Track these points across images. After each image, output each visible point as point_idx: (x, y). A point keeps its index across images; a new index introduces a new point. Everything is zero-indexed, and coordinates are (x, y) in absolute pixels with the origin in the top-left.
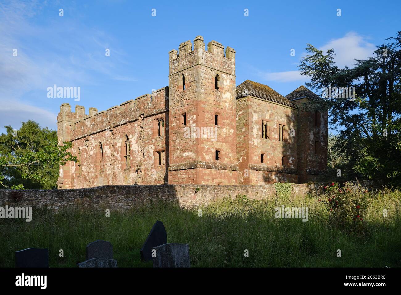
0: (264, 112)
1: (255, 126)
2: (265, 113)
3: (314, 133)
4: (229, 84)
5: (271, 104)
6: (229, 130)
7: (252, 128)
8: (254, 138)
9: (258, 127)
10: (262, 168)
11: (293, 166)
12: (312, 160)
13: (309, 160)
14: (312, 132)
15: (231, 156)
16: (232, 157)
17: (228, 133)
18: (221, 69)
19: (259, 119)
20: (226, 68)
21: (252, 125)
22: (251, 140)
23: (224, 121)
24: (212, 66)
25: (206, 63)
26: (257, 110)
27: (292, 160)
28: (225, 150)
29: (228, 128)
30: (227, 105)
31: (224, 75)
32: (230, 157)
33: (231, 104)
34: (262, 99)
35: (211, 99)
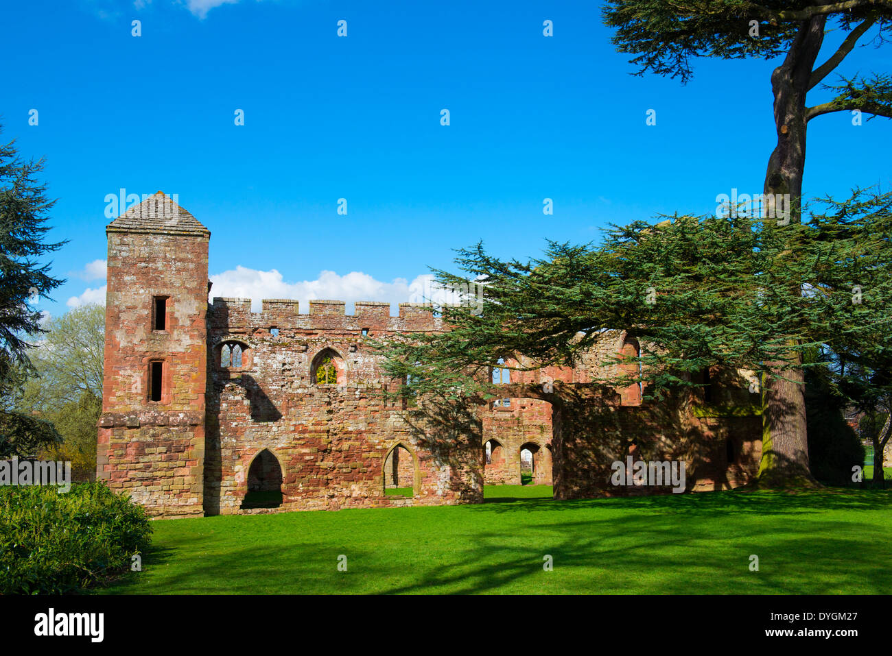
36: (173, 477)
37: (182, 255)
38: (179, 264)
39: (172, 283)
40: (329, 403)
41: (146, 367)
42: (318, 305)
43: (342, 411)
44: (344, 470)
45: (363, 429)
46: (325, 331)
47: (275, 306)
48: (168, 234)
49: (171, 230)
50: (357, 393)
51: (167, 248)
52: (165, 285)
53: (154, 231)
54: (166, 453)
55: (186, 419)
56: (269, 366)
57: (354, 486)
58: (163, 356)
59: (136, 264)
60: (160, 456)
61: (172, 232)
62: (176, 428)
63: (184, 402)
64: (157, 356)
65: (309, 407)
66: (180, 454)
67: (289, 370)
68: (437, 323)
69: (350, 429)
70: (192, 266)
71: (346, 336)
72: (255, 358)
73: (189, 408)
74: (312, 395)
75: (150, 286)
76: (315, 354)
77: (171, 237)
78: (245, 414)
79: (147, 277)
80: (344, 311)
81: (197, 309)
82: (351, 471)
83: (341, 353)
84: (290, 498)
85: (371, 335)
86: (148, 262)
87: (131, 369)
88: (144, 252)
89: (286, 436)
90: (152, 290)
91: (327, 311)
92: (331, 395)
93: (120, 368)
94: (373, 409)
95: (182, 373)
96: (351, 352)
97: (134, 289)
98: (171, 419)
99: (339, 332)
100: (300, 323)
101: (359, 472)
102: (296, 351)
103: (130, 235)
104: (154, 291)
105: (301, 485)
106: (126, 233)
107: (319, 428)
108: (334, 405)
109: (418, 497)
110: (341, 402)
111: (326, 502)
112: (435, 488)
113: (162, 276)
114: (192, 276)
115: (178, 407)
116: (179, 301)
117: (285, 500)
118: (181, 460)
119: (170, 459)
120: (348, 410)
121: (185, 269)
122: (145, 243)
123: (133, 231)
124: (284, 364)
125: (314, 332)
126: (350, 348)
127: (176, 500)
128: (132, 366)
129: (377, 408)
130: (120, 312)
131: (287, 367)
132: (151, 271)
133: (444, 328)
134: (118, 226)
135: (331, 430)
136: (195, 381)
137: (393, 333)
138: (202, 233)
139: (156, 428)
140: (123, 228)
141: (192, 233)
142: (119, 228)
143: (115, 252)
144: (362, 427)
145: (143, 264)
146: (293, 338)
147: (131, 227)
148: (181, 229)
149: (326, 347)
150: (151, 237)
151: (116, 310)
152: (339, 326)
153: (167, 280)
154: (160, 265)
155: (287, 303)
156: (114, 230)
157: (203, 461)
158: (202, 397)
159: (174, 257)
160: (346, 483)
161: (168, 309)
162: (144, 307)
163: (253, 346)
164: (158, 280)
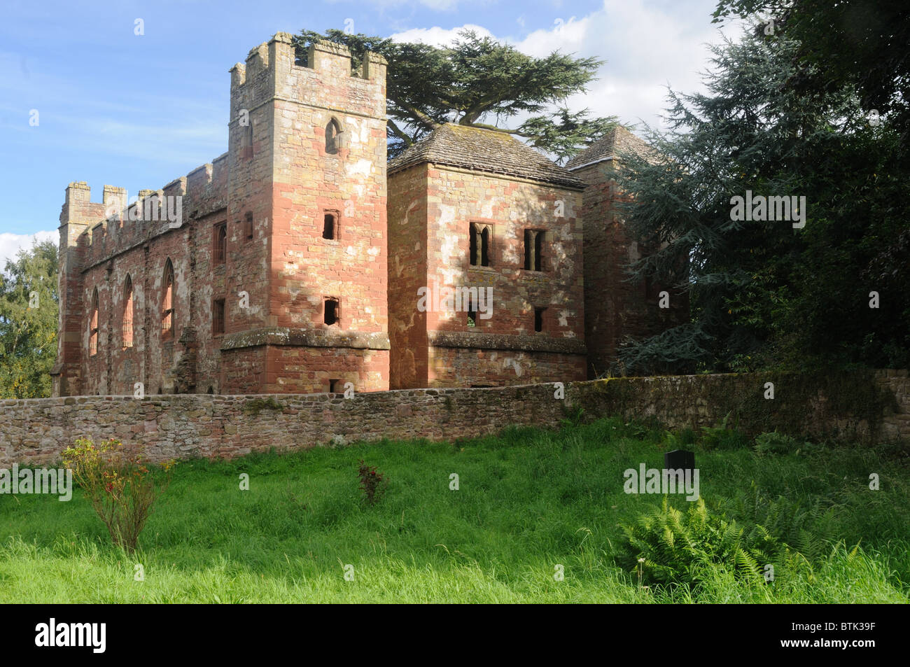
0: (476, 202)
1: (446, 237)
2: (480, 202)
3: (640, 246)
4: (365, 140)
5: (496, 182)
6: (365, 249)
7: (438, 242)
8: (445, 267)
9: (456, 238)
10: (468, 340)
11: (571, 332)
12: (634, 316)
13: (628, 316)
14: (636, 243)
15: (370, 312)
16: (373, 316)
17: (361, 257)
18: (342, 106)
19: (458, 218)
20: (358, 102)
21: (438, 235)
22: (434, 272)
23: (350, 228)
24: (314, 101)
25: (295, 95)
26: (454, 197)
27: (567, 319)
28: (352, 299)
29: (362, 243)
30: (360, 190)
31: (350, 120)
32: (367, 316)
33: (371, 187)
34: (467, 171)
35: (312, 178)
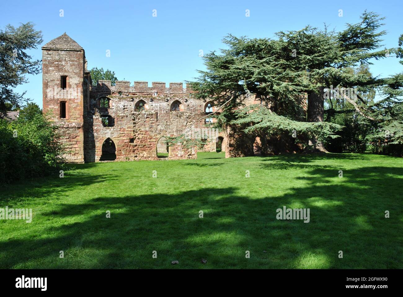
36: (72, 148)
37: (72, 59)
38: (71, 62)
39: (68, 71)
40: (134, 120)
41: (59, 105)
42: (137, 83)
43: (139, 123)
44: (140, 146)
45: (148, 130)
46: (140, 93)
47: (120, 83)
48: (67, 50)
49: (68, 49)
50: (145, 115)
51: (66, 56)
52: (65, 71)
53: (61, 49)
54: (68, 139)
55: (75, 125)
56: (119, 107)
57: (144, 153)
58: (65, 100)
59: (54, 63)
60: (66, 140)
61: (68, 50)
62: (72, 129)
63: (75, 118)
64: (63, 100)
65: (126, 121)
66: (74, 139)
67: (126, 108)
68: (184, 90)
69: (143, 130)
70: (76, 63)
71: (148, 95)
72: (113, 104)
73: (77, 121)
74: (127, 116)
75: (59, 71)
76: (136, 102)
77: (68, 52)
78: (100, 124)
79: (59, 68)
80: (147, 85)
81: (79, 81)
82: (143, 147)
83: (146, 102)
84: (119, 157)
85: (159, 95)
86: (59, 62)
87: (53, 105)
88: (57, 58)
89: (117, 133)
90: (61, 73)
91: (141, 85)
92: (135, 116)
93: (49, 105)
94: (152, 122)
95: (74, 107)
96: (150, 101)
97: (53, 73)
98: (70, 125)
99: (146, 94)
100: (130, 90)
101: (147, 147)
102: (129, 101)
103: (51, 51)
104: (62, 74)
105: (123, 152)
106: (49, 50)
107: (130, 129)
108: (137, 120)
109: (171, 157)
110: (139, 119)
111: (134, 159)
112: (177, 153)
113: (64, 67)
114: (76, 67)
115: (72, 121)
116: (71, 78)
117: (117, 158)
118: (75, 141)
119: (70, 141)
120: (141, 122)
121: (74, 65)
122: (57, 54)
123: (52, 49)
124: (124, 106)
125: (136, 93)
126: (150, 100)
127: (73, 157)
128: (54, 104)
129: (153, 122)
130: (48, 82)
131: (125, 107)
132: (60, 65)
133: (187, 92)
134: (46, 47)
135: (135, 131)
136: (79, 110)
137: (167, 94)
138: (80, 50)
139: (64, 129)
140: (48, 48)
141: (76, 50)
142: (47, 48)
143: (45, 58)
144: (147, 129)
145: (57, 63)
146: (128, 96)
147: (51, 47)
148: (72, 48)
149: (140, 99)
150: (60, 52)
151: (46, 81)
152: (145, 91)
153: (66, 69)
154: (63, 63)
155: (125, 83)
156: (45, 49)
157: (83, 142)
158: (82, 117)
159: (69, 60)
160: (141, 151)
161: (67, 81)
162: (58, 80)
163: (112, 99)
164: (62, 69)
